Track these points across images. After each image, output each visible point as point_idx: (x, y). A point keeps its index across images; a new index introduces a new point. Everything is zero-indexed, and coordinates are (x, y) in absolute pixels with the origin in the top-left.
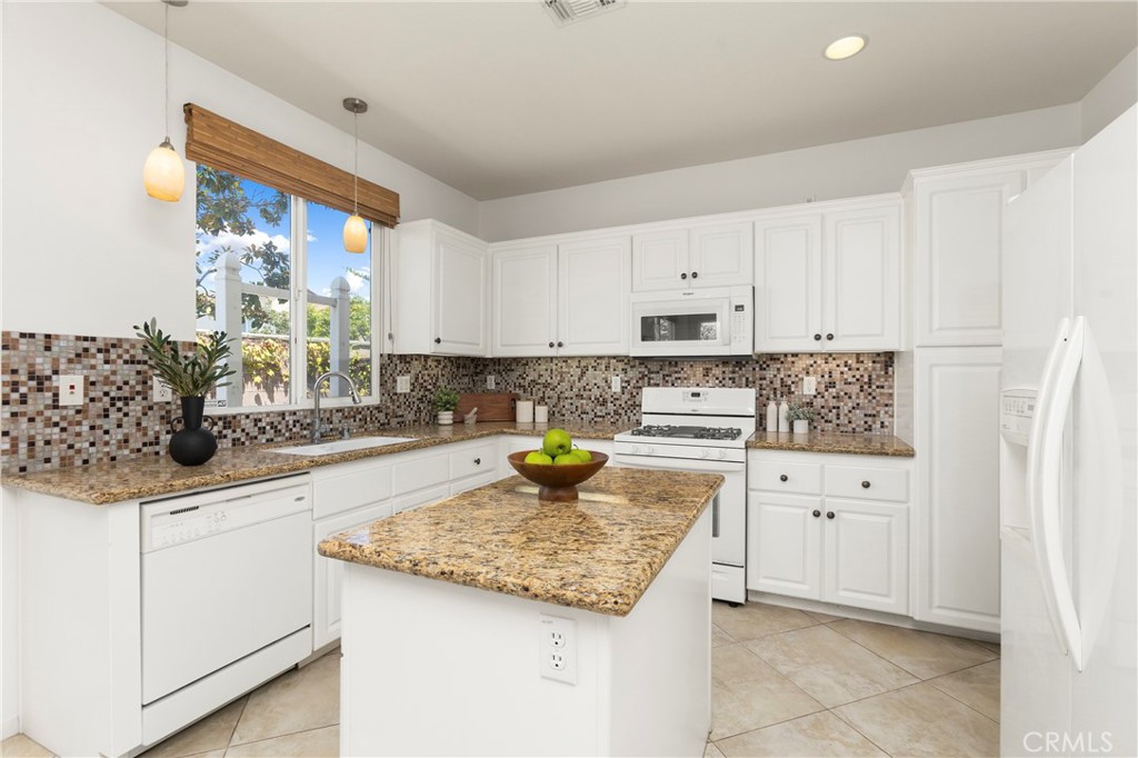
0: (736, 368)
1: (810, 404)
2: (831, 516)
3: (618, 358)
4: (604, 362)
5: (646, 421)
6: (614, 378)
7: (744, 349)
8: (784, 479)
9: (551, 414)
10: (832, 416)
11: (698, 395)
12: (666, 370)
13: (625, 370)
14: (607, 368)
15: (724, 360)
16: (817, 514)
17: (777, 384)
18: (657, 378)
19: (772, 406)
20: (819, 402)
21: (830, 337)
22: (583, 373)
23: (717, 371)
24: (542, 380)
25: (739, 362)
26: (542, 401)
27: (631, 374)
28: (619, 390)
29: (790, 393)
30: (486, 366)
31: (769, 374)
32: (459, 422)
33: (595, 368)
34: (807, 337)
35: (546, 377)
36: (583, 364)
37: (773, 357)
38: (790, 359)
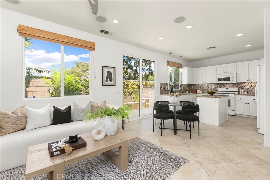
0: (234, 85)
1: (248, 90)
2: (248, 104)
3: (214, 84)
4: (211, 84)
5: (218, 92)
6: (213, 87)
7: (235, 82)
8: (241, 99)
9: (203, 92)
10: (252, 91)
11: (227, 89)
12: (223, 85)
13: (215, 85)
14: (212, 85)
15: (232, 84)
16: (246, 103)
17: (242, 87)
18: (221, 86)
19: (241, 90)
20: (249, 89)
21: (250, 80)
22: (208, 86)
23: (231, 85)
24: (201, 87)
25: (235, 84)
26: (201, 90)
27: (216, 86)
28: (214, 88)
29: (244, 88)
30: (191, 85)
31: (240, 85)
32: (189, 92)
33: (210, 85)
34: (246, 80)
35: (202, 86)
36: (208, 84)
37: (241, 83)
38: (244, 83)
